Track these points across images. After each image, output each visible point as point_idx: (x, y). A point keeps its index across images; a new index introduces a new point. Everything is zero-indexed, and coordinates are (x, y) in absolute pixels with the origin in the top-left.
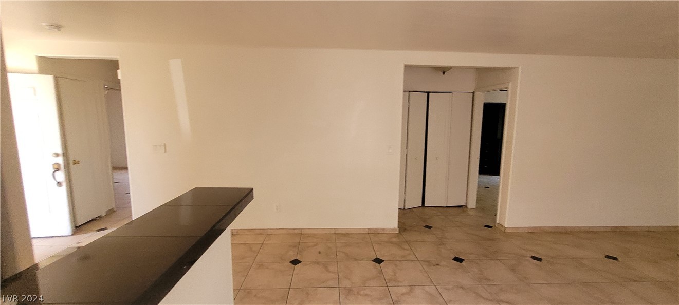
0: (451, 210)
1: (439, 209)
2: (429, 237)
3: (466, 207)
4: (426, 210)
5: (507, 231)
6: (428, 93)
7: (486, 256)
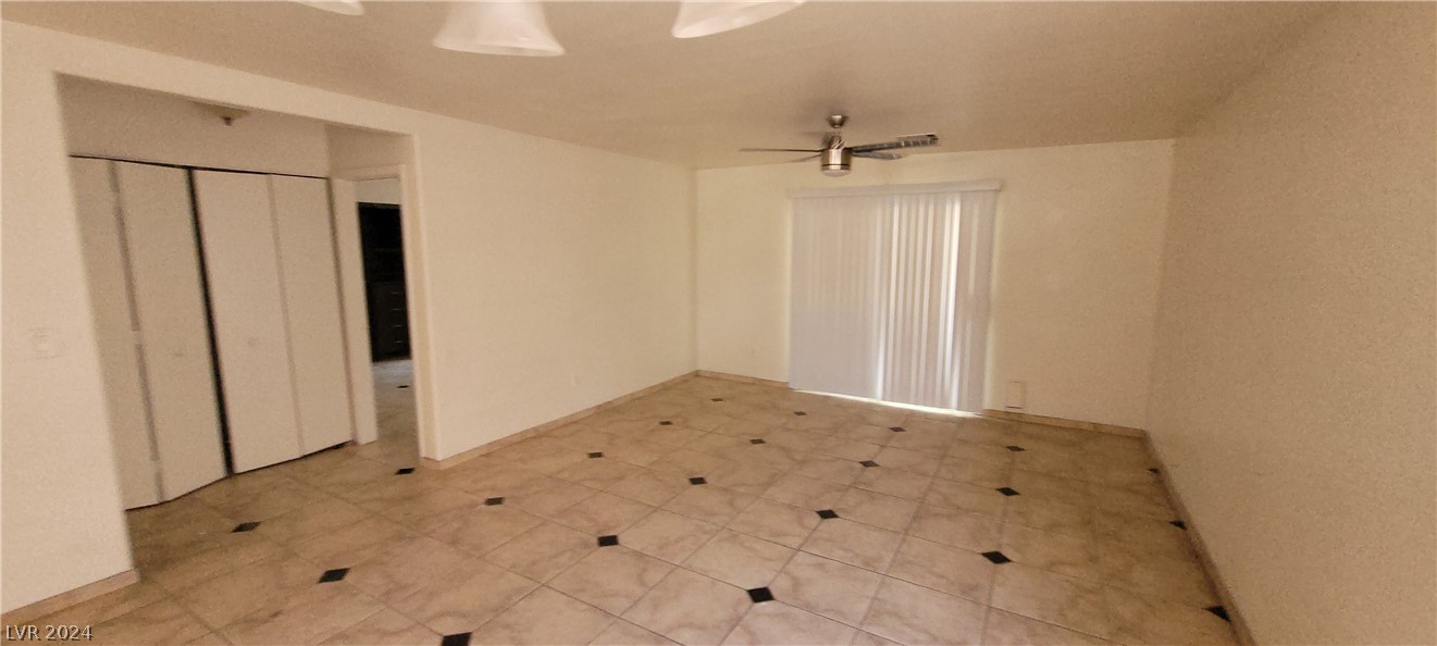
0: (313, 463)
1: (281, 467)
2: (250, 553)
3: (354, 443)
4: (242, 483)
5: (443, 467)
6: (190, 169)
7: (400, 537)
